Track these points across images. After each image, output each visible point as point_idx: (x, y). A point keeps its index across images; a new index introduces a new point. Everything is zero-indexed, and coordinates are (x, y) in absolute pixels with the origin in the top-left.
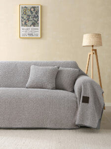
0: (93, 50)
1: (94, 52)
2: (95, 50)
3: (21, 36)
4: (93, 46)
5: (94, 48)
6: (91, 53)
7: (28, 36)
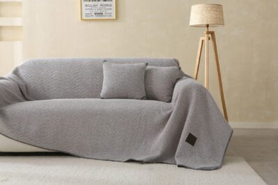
0: (208, 33)
1: (210, 35)
2: (212, 33)
3: (84, 18)
4: (208, 26)
5: (210, 29)
6: (205, 38)
7: (95, 18)
